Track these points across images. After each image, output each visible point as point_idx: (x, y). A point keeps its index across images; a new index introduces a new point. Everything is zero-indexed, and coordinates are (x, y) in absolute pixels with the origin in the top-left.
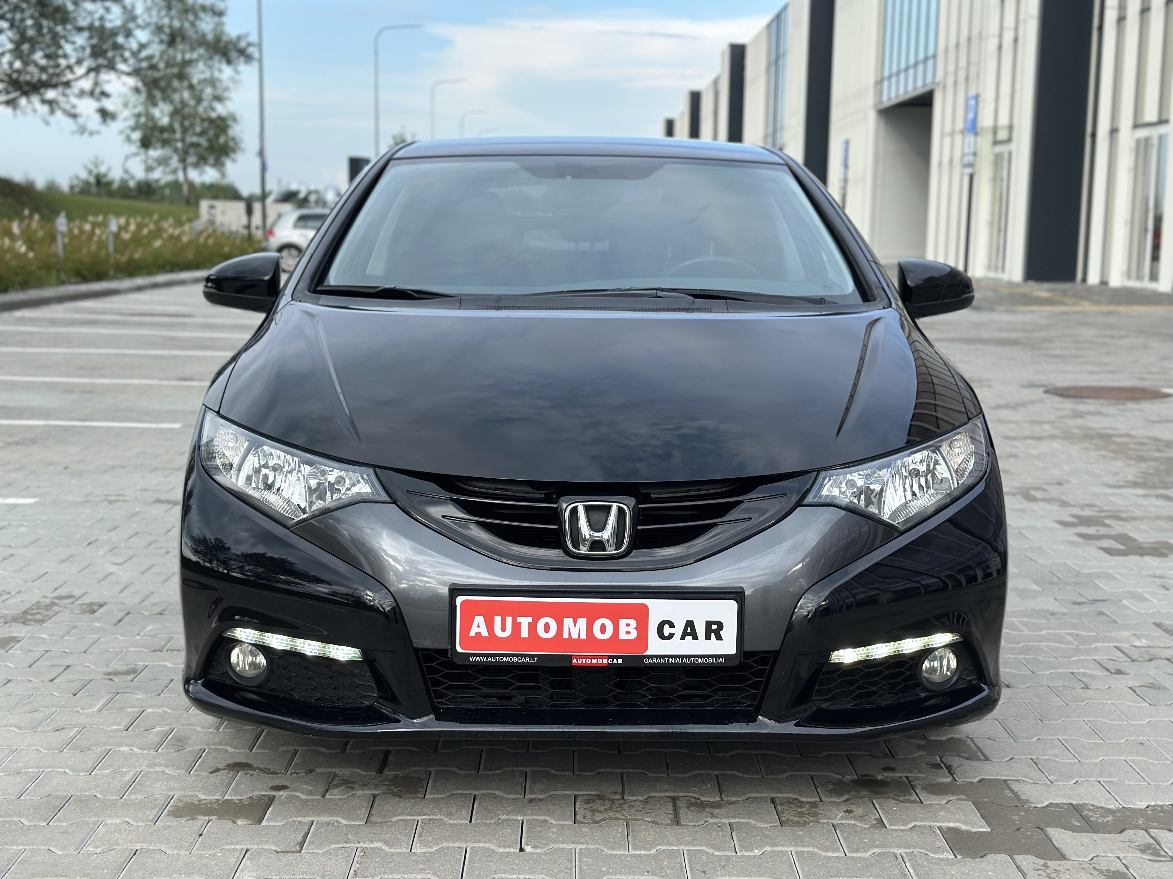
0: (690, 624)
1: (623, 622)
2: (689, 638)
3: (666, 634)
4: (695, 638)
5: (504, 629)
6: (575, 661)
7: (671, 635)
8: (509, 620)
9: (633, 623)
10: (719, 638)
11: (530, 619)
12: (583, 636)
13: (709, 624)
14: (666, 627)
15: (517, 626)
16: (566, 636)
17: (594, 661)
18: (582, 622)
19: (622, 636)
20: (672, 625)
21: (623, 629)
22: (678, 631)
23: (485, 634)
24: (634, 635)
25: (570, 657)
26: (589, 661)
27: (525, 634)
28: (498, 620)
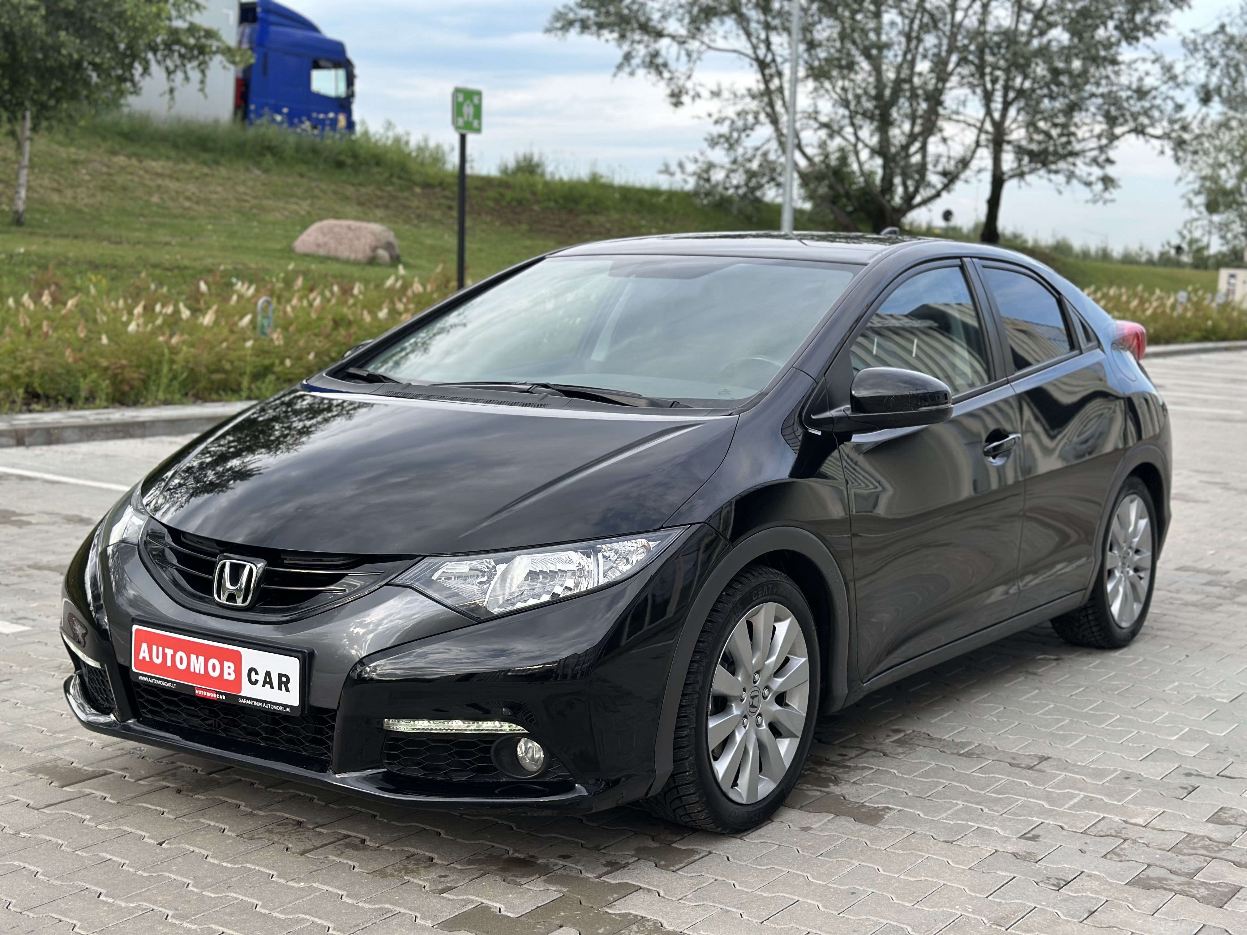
0: (268, 674)
1: (226, 664)
2: (268, 686)
3: (253, 680)
4: (272, 687)
5: (158, 657)
6: (197, 692)
7: (257, 681)
8: (161, 650)
9: (233, 666)
10: (287, 690)
11: (172, 652)
12: (202, 672)
13: (281, 676)
14: (253, 673)
15: (165, 655)
16: (192, 670)
17: (208, 694)
18: (202, 660)
19: (226, 677)
20: (257, 673)
21: (226, 671)
22: (261, 678)
23: (148, 659)
24: (232, 677)
25: (194, 688)
26: (205, 693)
27: (169, 663)
28: (155, 648)
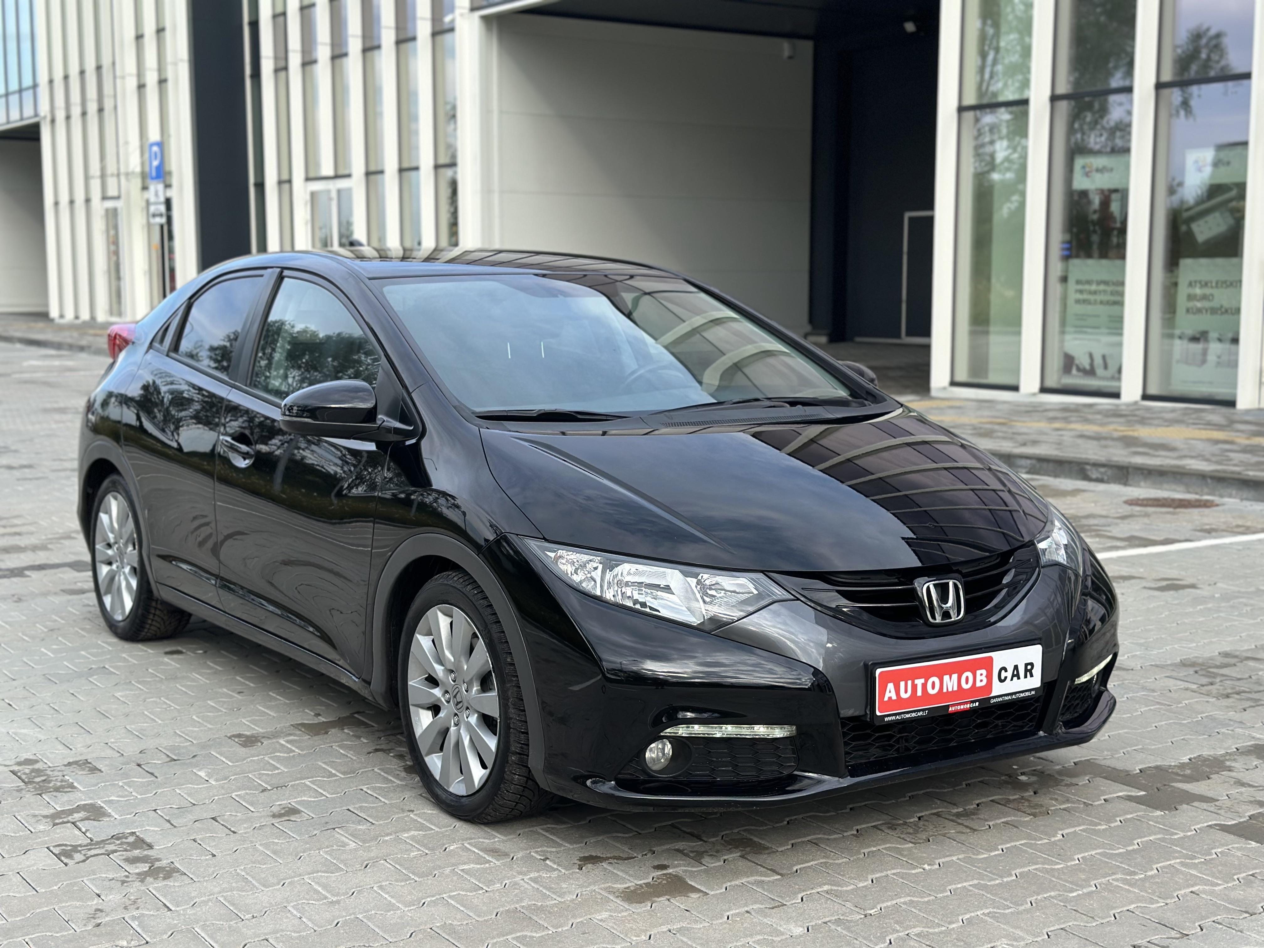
0: (1016, 668)
1: (978, 673)
2: (1015, 678)
3: (1003, 678)
4: (1019, 678)
5: (906, 692)
6: (950, 709)
7: (1006, 678)
8: (910, 682)
9: (984, 672)
10: (1032, 676)
11: (922, 681)
12: (955, 689)
13: (1026, 665)
14: (1003, 671)
15: (914, 687)
16: (945, 690)
17: (962, 707)
18: (955, 676)
19: (978, 684)
20: (1006, 671)
21: (978, 678)
22: (1009, 674)
23: (894, 697)
24: (985, 682)
25: (948, 706)
26: (959, 707)
27: (919, 693)
28: (902, 684)
